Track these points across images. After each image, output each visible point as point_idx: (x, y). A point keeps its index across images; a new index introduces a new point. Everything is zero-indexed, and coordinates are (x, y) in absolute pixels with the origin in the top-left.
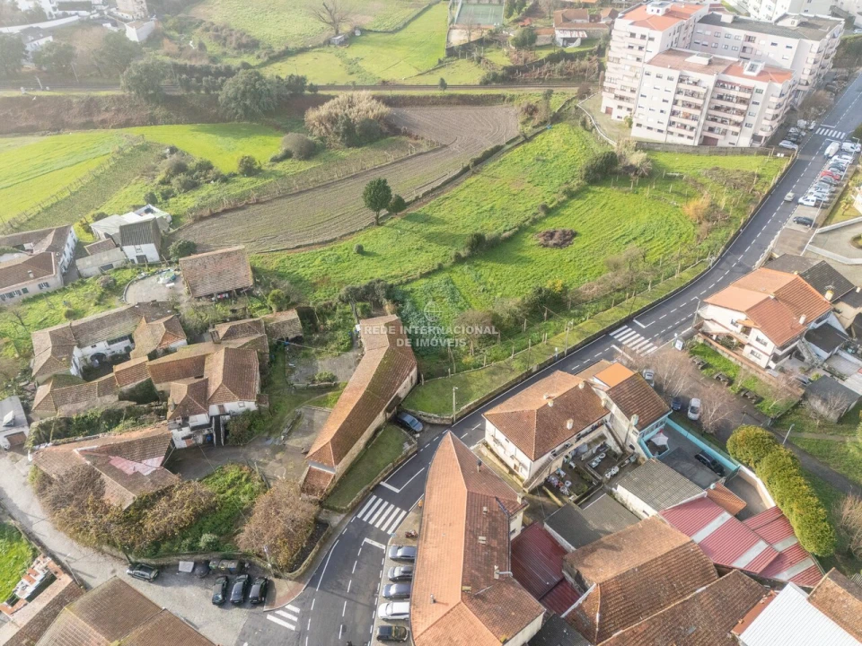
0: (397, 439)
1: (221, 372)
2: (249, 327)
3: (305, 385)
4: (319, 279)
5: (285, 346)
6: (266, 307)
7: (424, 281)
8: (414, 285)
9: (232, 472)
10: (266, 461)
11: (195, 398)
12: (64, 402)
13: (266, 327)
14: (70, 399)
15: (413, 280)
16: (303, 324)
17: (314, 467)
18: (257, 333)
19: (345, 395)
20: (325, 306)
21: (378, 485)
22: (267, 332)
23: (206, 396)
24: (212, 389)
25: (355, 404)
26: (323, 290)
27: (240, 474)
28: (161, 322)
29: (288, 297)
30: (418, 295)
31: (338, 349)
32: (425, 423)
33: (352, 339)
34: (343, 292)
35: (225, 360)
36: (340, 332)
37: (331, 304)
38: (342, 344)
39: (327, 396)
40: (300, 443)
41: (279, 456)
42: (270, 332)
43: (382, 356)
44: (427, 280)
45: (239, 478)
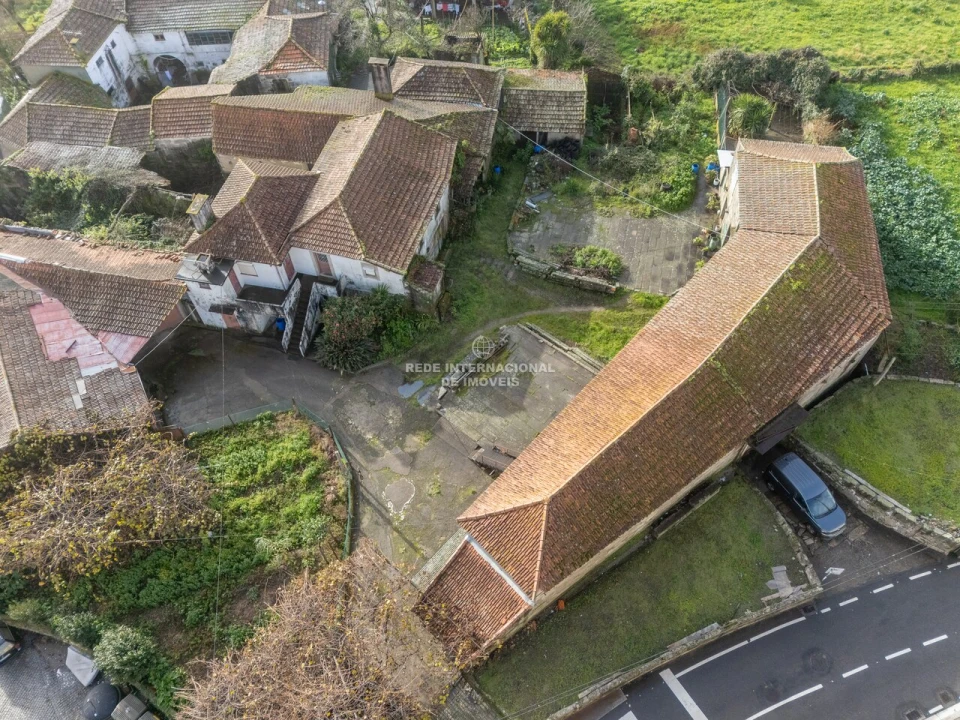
0: (754, 539)
1: (350, 167)
2: (465, 81)
3: (545, 268)
4: (659, 25)
5: (534, 153)
6: (526, 55)
7: (921, 87)
8: (892, 91)
9: (289, 443)
10: (378, 444)
11: (264, 215)
12: (45, 136)
13: (503, 93)
14: (58, 133)
15: (891, 78)
16: (591, 114)
17: (478, 550)
18: (477, 100)
19: (642, 346)
20: (657, 85)
21: (652, 679)
22: (502, 106)
23: (291, 222)
24: (317, 204)
25: (663, 394)
26: (661, 51)
27: (302, 456)
28: (289, 18)
29: (579, 46)
30: (901, 117)
31: (654, 199)
32: (855, 514)
33: (695, 183)
34: (710, 60)
35: (373, 140)
36: (672, 158)
37: (670, 85)
38: (668, 189)
39: (587, 316)
40: (477, 428)
41: (415, 441)
42: (509, 107)
43: (788, 263)
44: (932, 88)
45: (298, 466)
